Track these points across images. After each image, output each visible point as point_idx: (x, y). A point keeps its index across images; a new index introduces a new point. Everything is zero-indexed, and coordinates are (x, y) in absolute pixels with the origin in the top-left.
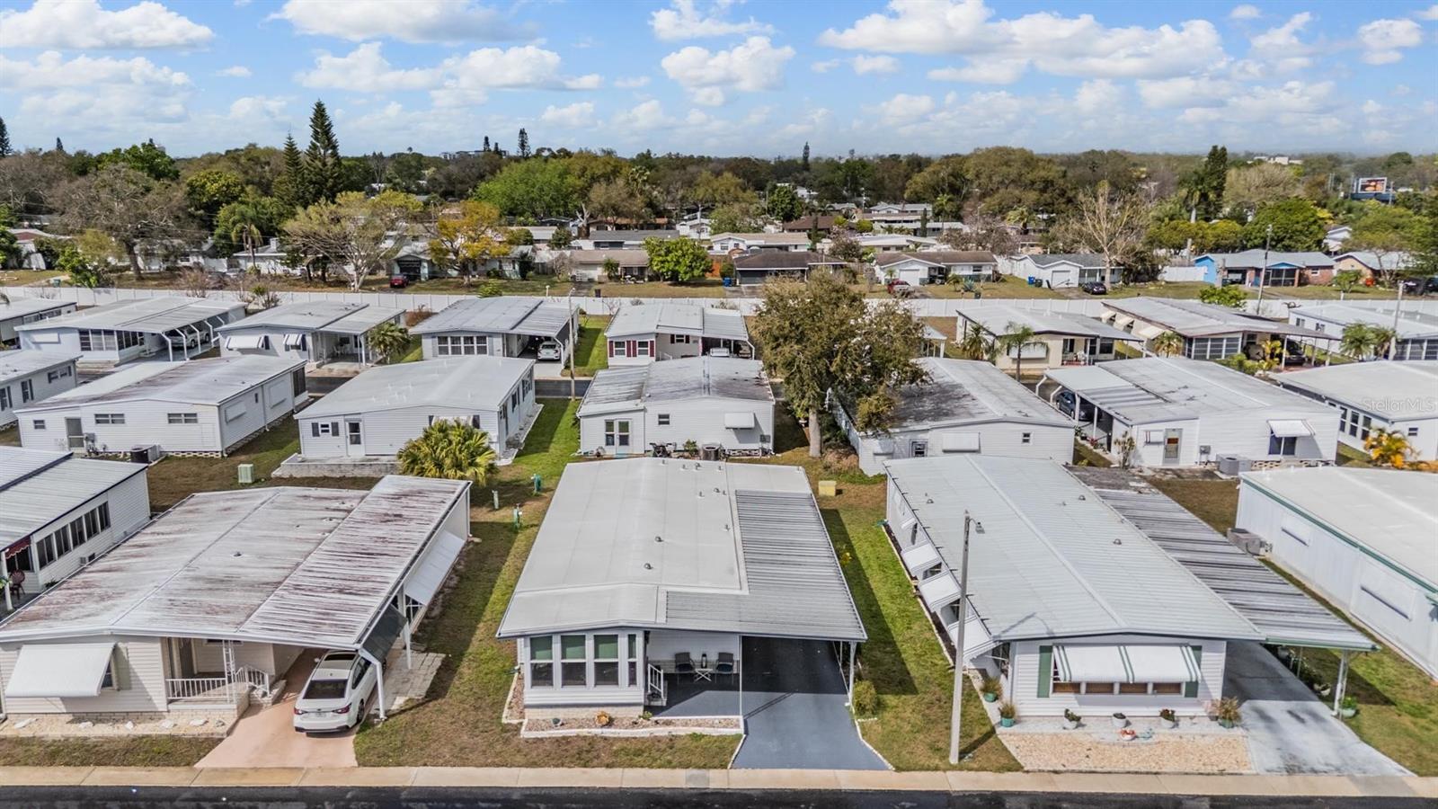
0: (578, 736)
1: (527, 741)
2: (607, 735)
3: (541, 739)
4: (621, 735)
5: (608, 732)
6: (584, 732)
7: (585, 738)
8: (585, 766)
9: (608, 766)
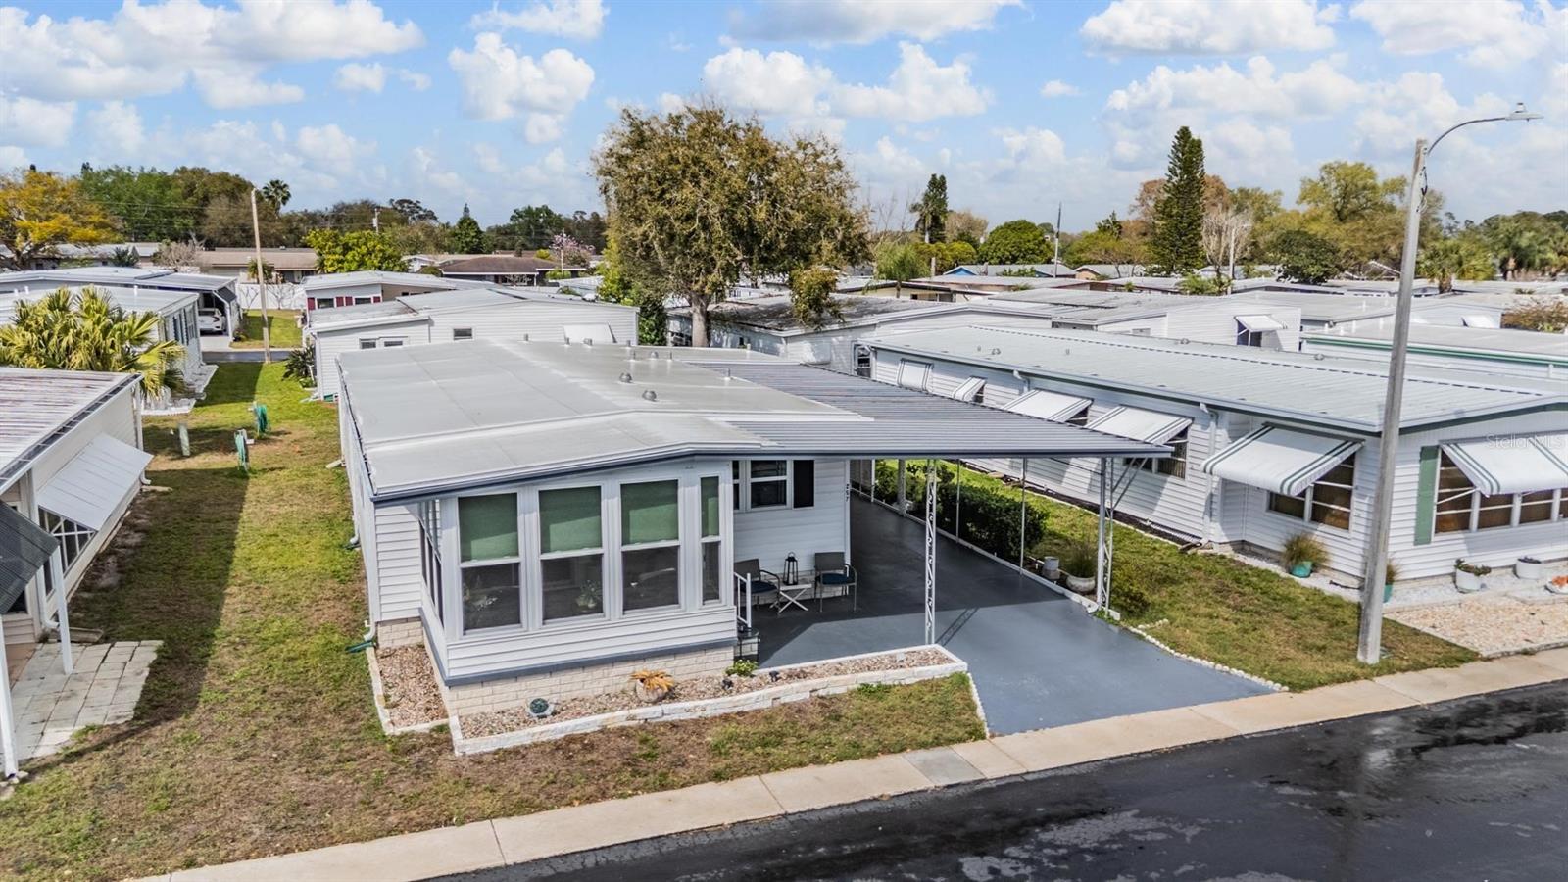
0: (603, 731)
1: (477, 760)
2: (675, 718)
3: (516, 751)
4: (709, 713)
5: (675, 711)
6: (618, 718)
7: (622, 732)
8: (664, 787)
9: (718, 777)
